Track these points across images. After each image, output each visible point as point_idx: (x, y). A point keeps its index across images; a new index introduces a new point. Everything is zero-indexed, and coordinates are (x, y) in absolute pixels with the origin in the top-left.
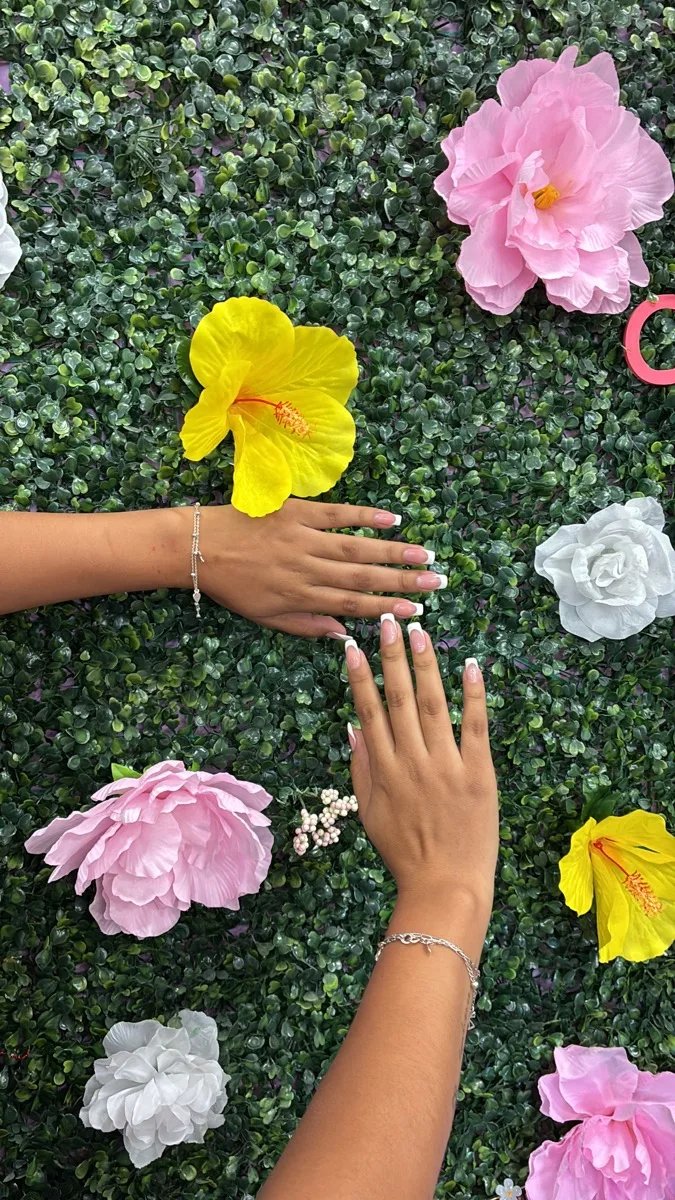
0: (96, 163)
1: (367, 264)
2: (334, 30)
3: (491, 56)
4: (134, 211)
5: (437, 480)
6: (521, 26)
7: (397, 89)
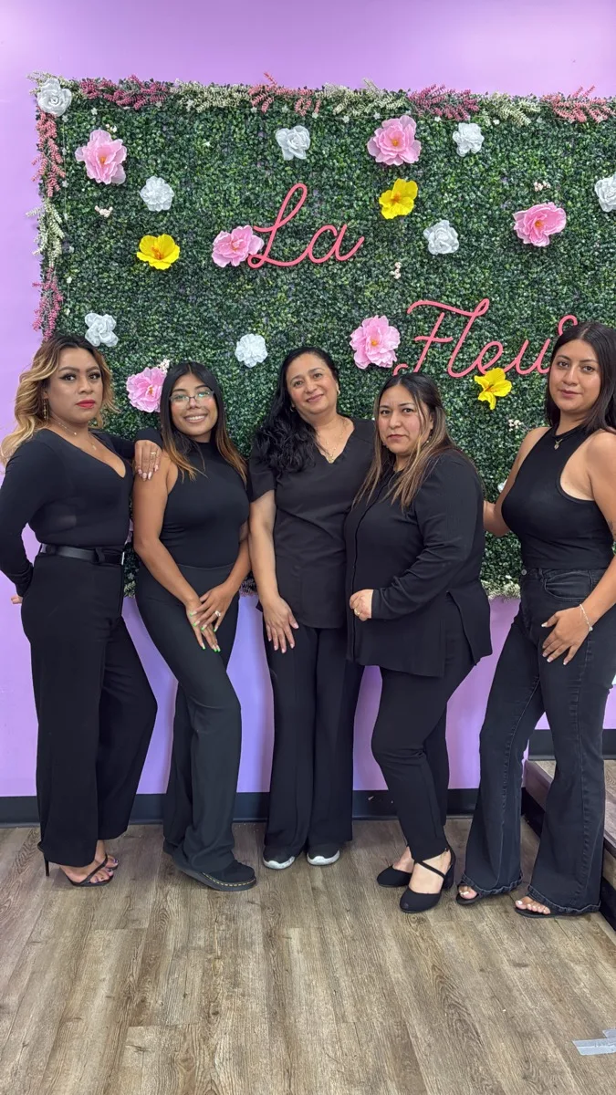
0: (282, 337)
1: (336, 356)
2: (332, 310)
3: (365, 314)
4: (289, 346)
5: (350, 403)
6: (371, 308)
7: (344, 322)
